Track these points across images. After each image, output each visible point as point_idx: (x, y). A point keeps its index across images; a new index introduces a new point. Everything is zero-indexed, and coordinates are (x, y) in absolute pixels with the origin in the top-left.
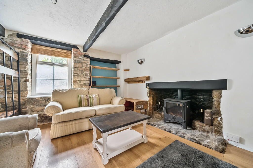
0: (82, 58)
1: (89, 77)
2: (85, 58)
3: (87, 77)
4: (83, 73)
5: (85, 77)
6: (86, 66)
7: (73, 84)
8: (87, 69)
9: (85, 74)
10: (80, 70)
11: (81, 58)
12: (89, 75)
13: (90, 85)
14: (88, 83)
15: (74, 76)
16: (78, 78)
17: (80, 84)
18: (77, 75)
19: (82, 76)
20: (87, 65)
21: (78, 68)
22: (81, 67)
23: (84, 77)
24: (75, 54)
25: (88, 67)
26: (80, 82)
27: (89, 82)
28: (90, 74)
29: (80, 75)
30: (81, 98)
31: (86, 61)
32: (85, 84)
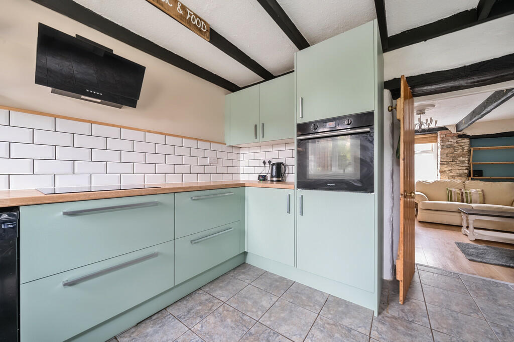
0: (455, 141)
1: (467, 165)
2: (460, 139)
3: (463, 165)
4: (456, 160)
5: (460, 165)
6: (461, 150)
7: (439, 174)
8: (464, 154)
9: (459, 161)
10: (450, 157)
11: (453, 141)
12: (467, 162)
13: (469, 175)
14: (465, 173)
15: (441, 164)
16: (447, 167)
17: (451, 174)
18: (445, 163)
19: (454, 164)
20: (463, 149)
21: (447, 154)
22: (453, 153)
23: (458, 166)
24: (443, 137)
25: (465, 151)
26: (451, 172)
27: (466, 171)
28: (469, 160)
29: (451, 163)
30: (451, 191)
31: (462, 142)
32: (460, 175)
